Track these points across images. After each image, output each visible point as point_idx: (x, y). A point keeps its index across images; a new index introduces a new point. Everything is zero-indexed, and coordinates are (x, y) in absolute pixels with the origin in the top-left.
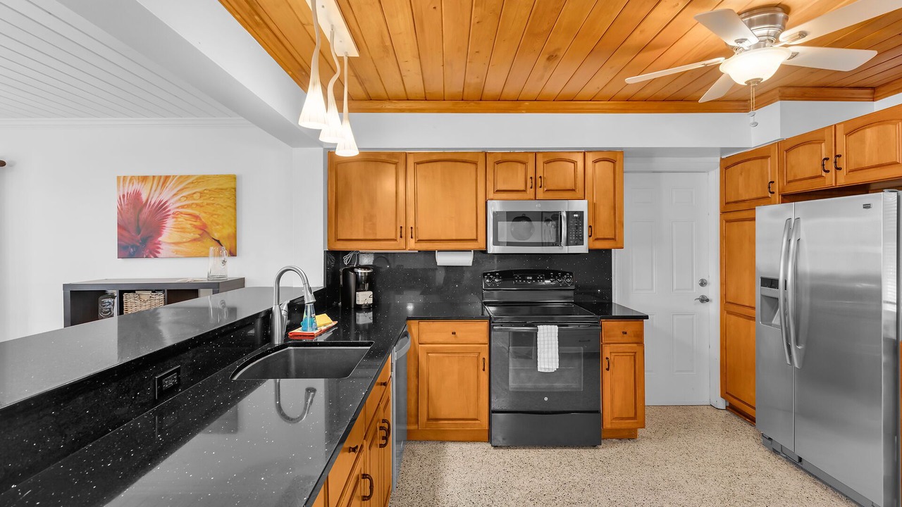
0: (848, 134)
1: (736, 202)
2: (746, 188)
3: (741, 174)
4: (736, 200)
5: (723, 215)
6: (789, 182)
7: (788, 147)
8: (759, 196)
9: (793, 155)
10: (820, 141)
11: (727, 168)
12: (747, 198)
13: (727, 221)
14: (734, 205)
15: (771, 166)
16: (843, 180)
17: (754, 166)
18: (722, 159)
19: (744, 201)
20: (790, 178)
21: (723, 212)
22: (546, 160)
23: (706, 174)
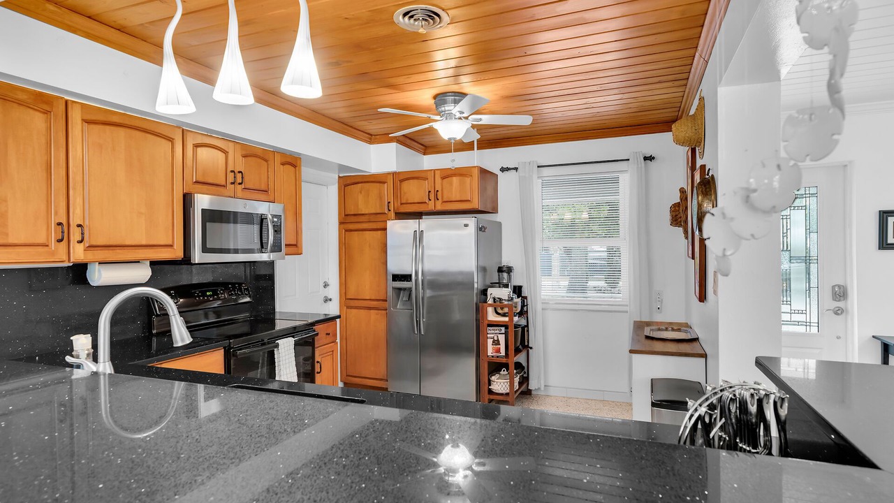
0: (443, 178)
1: (355, 215)
2: (366, 203)
3: (361, 193)
4: (356, 213)
5: (342, 226)
6: (401, 204)
7: (400, 179)
8: (378, 212)
9: (406, 185)
10: (426, 179)
11: (346, 186)
12: (367, 212)
13: (346, 231)
14: (353, 217)
15: (387, 190)
16: (439, 207)
17: (374, 188)
18: (339, 177)
19: (363, 214)
20: (404, 201)
21: (341, 223)
22: (244, 153)
23: (325, 187)
